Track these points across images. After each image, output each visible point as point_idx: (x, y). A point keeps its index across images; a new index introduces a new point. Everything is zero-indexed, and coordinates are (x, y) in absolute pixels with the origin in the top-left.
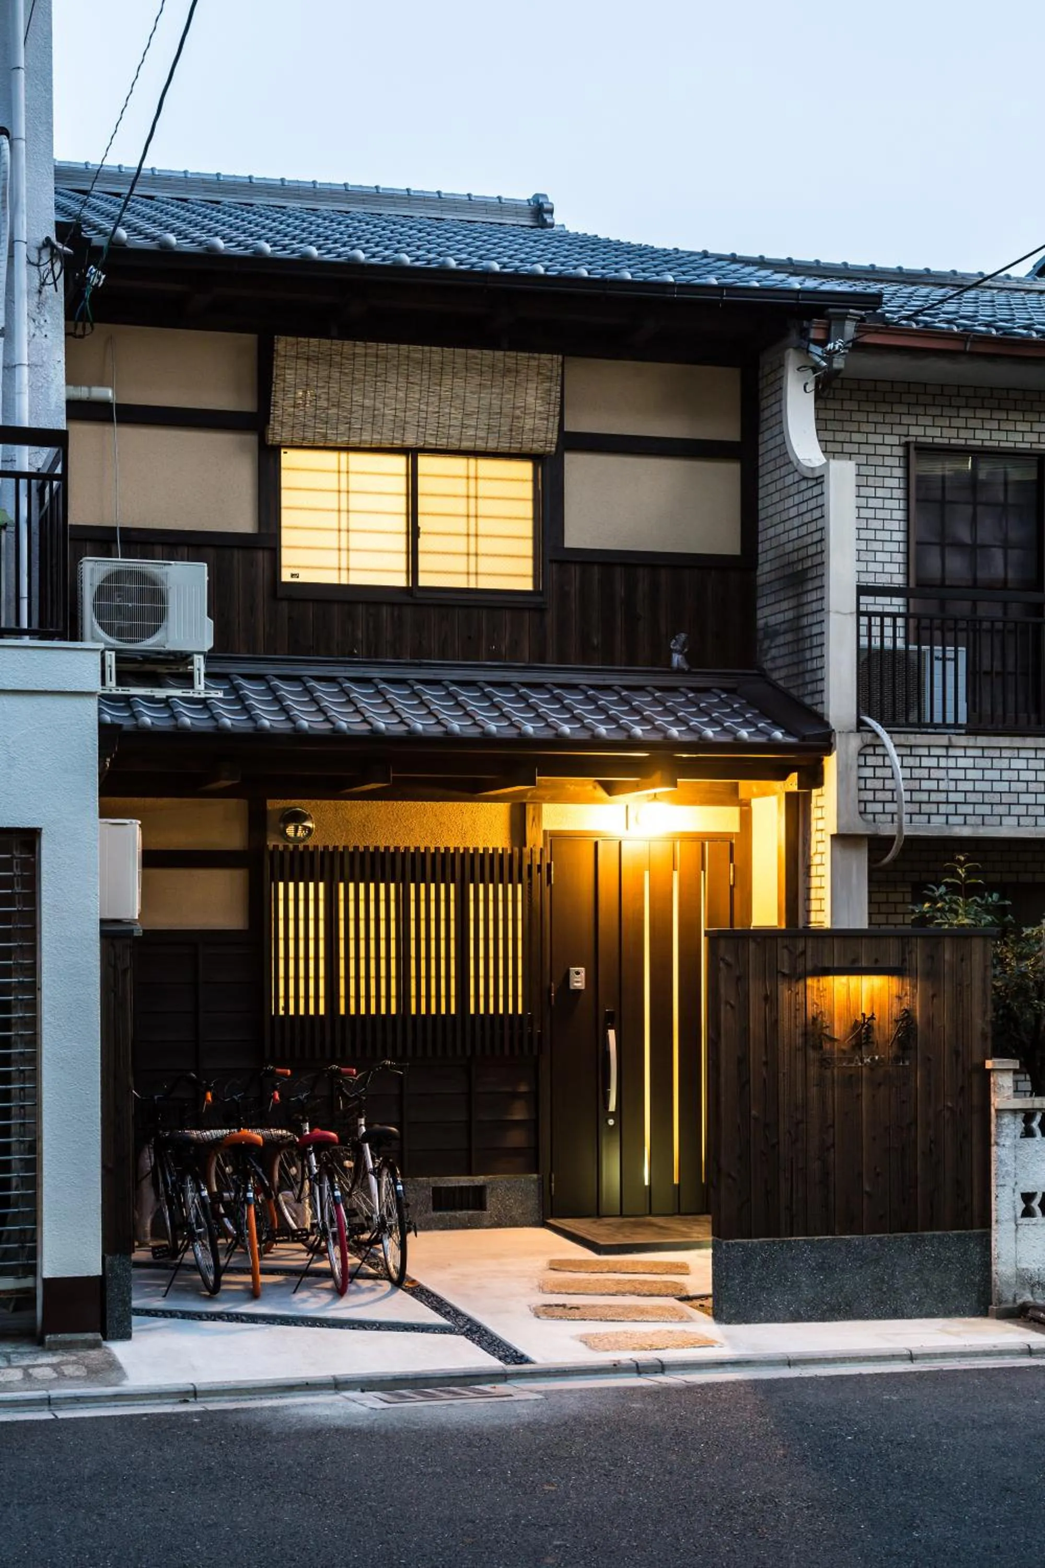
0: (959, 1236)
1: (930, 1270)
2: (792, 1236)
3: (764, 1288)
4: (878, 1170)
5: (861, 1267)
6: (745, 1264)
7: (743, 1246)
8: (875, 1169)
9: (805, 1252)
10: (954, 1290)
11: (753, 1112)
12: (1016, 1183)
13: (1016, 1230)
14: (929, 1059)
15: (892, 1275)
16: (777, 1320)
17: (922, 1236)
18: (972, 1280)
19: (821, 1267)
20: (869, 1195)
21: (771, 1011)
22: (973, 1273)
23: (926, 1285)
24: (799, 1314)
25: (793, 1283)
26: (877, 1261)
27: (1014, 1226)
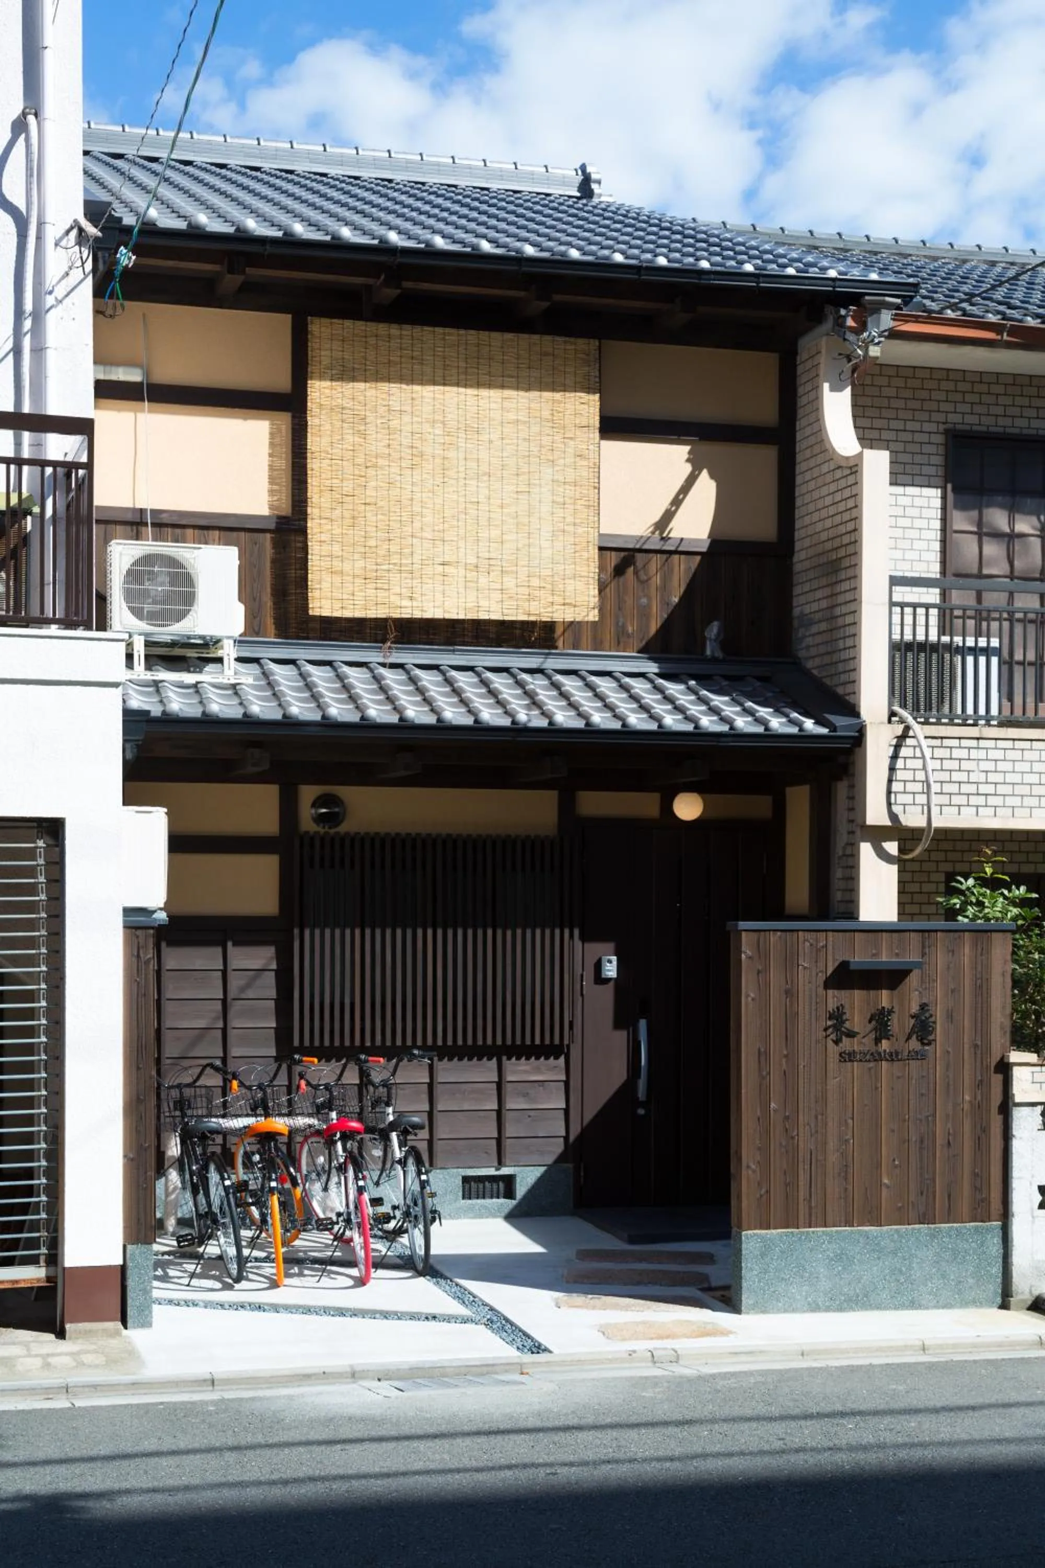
0: (976, 1228)
1: (948, 1261)
2: (810, 1227)
3: (783, 1279)
4: (897, 1163)
5: (879, 1258)
6: (763, 1255)
7: (763, 1238)
8: (894, 1160)
9: (824, 1243)
10: (971, 1281)
11: (773, 1105)
12: (1033, 1176)
13: (1033, 1222)
14: (948, 1052)
15: (910, 1268)
16: (794, 1311)
17: (939, 1228)
18: (988, 1271)
19: (839, 1257)
20: (888, 1187)
21: (791, 1005)
22: (989, 1264)
23: (943, 1276)
24: (817, 1305)
25: (811, 1274)
26: (894, 1253)
27: (1030, 1218)
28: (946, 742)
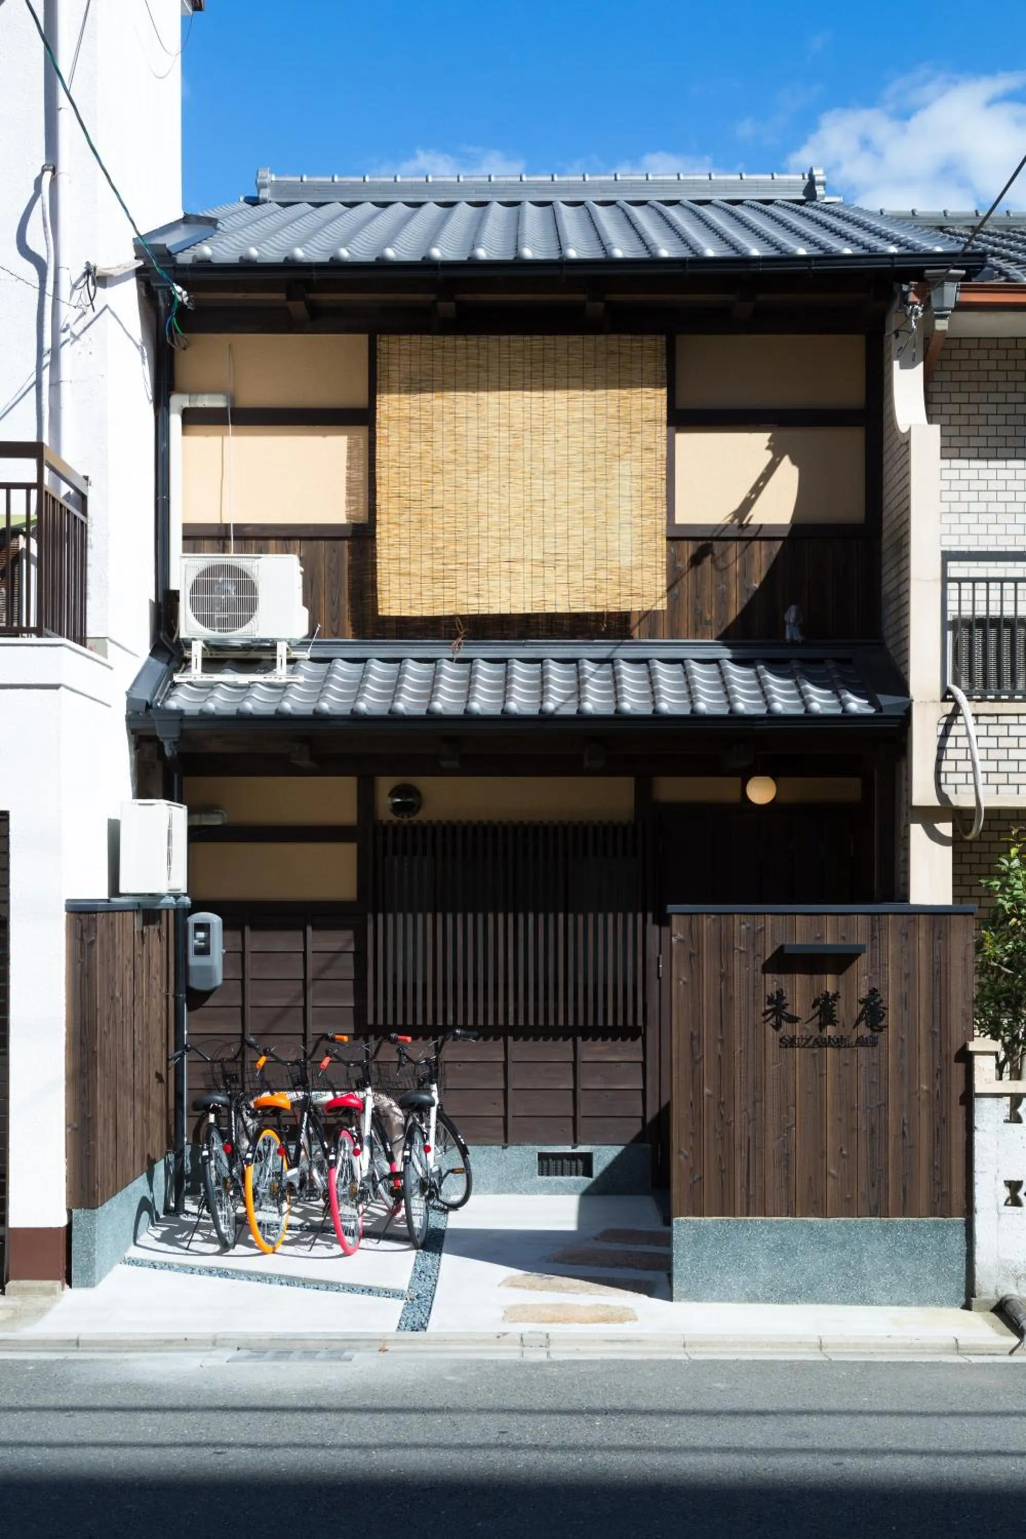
0: (936, 1224)
1: (902, 1257)
2: (748, 1215)
3: (717, 1267)
4: (844, 1152)
5: (825, 1251)
6: (696, 1242)
7: (697, 1226)
8: (841, 1150)
9: (762, 1233)
10: (930, 1278)
11: (706, 1091)
12: (998, 1171)
13: (999, 1219)
14: (903, 1040)
15: (859, 1261)
16: (729, 1301)
17: (892, 1221)
18: (949, 1269)
19: (780, 1248)
20: (834, 1177)
21: (726, 989)
22: (951, 1262)
23: (899, 1272)
24: (756, 1295)
25: (749, 1264)
26: (843, 1246)
27: (996, 1215)
28: (1003, 720)
